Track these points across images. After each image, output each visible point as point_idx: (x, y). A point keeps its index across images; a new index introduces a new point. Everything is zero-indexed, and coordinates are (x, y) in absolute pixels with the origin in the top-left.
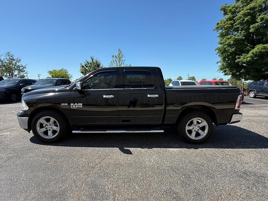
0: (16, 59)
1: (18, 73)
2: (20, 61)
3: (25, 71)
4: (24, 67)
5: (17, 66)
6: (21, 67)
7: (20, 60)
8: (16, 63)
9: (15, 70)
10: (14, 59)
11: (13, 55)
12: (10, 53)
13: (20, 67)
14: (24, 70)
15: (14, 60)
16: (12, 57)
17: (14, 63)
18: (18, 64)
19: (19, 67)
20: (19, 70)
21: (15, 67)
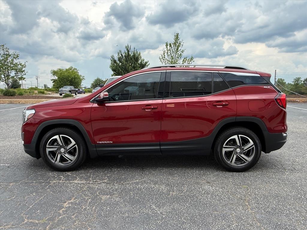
0: (13, 54)
1: (15, 74)
2: (18, 58)
3: (24, 71)
4: (23, 65)
5: (14, 64)
6: (20, 65)
7: (18, 56)
8: (13, 60)
9: (12, 69)
10: (10, 54)
11: (9, 49)
12: (5, 47)
13: (18, 65)
14: (23, 69)
15: (10, 56)
16: (7, 51)
17: (10, 60)
18: (15, 61)
19: (16, 65)
20: (16, 70)
21: (12, 66)
